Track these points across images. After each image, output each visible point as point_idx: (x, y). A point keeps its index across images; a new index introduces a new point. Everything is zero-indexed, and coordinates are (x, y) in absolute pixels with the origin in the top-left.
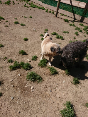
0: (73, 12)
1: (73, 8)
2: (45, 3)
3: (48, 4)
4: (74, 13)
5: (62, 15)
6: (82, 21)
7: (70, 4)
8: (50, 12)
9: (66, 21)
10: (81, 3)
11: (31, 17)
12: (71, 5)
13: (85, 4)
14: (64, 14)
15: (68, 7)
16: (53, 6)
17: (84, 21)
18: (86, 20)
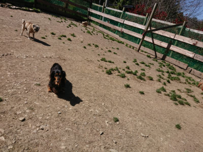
0: (155, 50)
1: (154, 47)
2: (122, 37)
3: (126, 39)
4: (155, 52)
5: (143, 51)
6: (163, 59)
8: (130, 47)
10: (163, 43)
11: (118, 49)
12: (153, 43)
13: (167, 44)
14: (145, 51)
15: (150, 45)
16: (132, 41)
17: (166, 59)
18: (168, 58)
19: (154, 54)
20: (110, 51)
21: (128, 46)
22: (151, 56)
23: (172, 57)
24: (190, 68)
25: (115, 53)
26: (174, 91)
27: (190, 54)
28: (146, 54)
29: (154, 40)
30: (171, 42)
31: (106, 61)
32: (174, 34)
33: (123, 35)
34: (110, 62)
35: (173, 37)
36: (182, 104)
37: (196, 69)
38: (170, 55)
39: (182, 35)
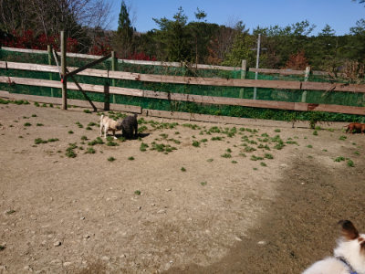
0: (87, 99)
1: (85, 95)
4: (90, 101)
5: (69, 106)
6: (107, 108)
7: (77, 88)
8: (45, 106)
9: (87, 112)
12: (81, 90)
13: (103, 87)
14: (73, 105)
17: (112, 108)
18: (112, 106)
19: (90, 106)
20: (28, 125)
21: (41, 104)
22: (90, 110)
23: (117, 102)
24: (145, 110)
25: (39, 125)
26: (154, 143)
27: (138, 93)
28: (83, 109)
29: (80, 84)
30: (107, 82)
31: (46, 142)
32: (106, 71)
33: (15, 88)
34: (53, 141)
35: (105, 76)
36: (170, 151)
37: (152, 108)
38: (114, 100)
39: (116, 69)
